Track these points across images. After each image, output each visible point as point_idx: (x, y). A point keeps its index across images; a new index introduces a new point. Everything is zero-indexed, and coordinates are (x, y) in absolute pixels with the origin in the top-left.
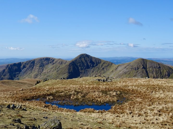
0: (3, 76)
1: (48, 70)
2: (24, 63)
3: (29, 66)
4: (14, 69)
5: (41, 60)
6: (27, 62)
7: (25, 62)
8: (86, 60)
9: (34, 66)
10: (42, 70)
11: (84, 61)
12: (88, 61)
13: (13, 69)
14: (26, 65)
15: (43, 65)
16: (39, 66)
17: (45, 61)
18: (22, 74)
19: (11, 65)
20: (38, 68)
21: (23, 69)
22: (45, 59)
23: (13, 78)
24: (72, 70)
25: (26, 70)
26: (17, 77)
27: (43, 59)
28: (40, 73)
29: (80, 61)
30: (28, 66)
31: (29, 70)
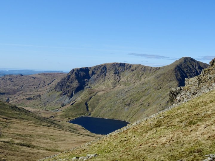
0: (70, 83)
1: (127, 77)
2: (92, 69)
3: (101, 73)
4: (82, 75)
5: (114, 65)
6: (96, 67)
7: (94, 68)
8: (193, 64)
9: (106, 72)
10: (119, 78)
11: (190, 66)
12: (196, 67)
13: (80, 75)
14: (95, 71)
15: (118, 72)
16: (114, 72)
17: (119, 66)
18: (92, 81)
19: (77, 70)
20: (113, 75)
21: (92, 75)
22: (119, 64)
23: (83, 86)
24: (179, 76)
25: (97, 77)
26: (87, 85)
27: (117, 64)
28: (117, 81)
29: (186, 66)
30: (98, 72)
31: (101, 77)
